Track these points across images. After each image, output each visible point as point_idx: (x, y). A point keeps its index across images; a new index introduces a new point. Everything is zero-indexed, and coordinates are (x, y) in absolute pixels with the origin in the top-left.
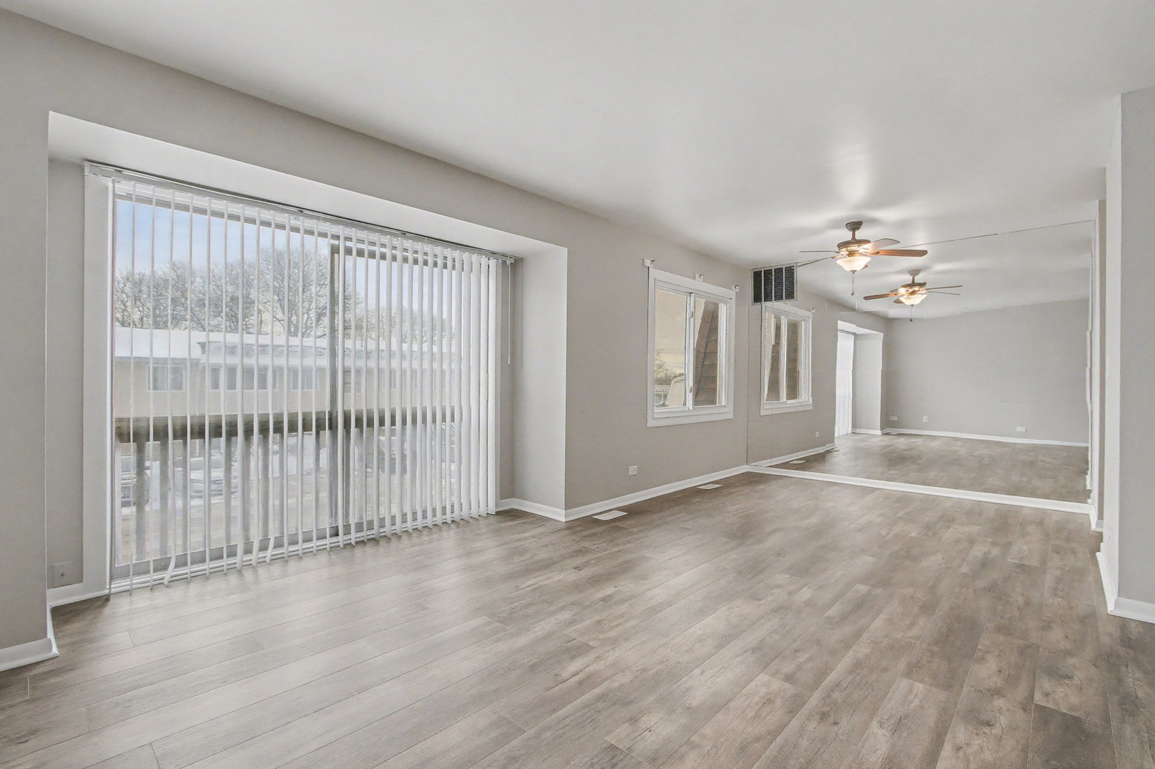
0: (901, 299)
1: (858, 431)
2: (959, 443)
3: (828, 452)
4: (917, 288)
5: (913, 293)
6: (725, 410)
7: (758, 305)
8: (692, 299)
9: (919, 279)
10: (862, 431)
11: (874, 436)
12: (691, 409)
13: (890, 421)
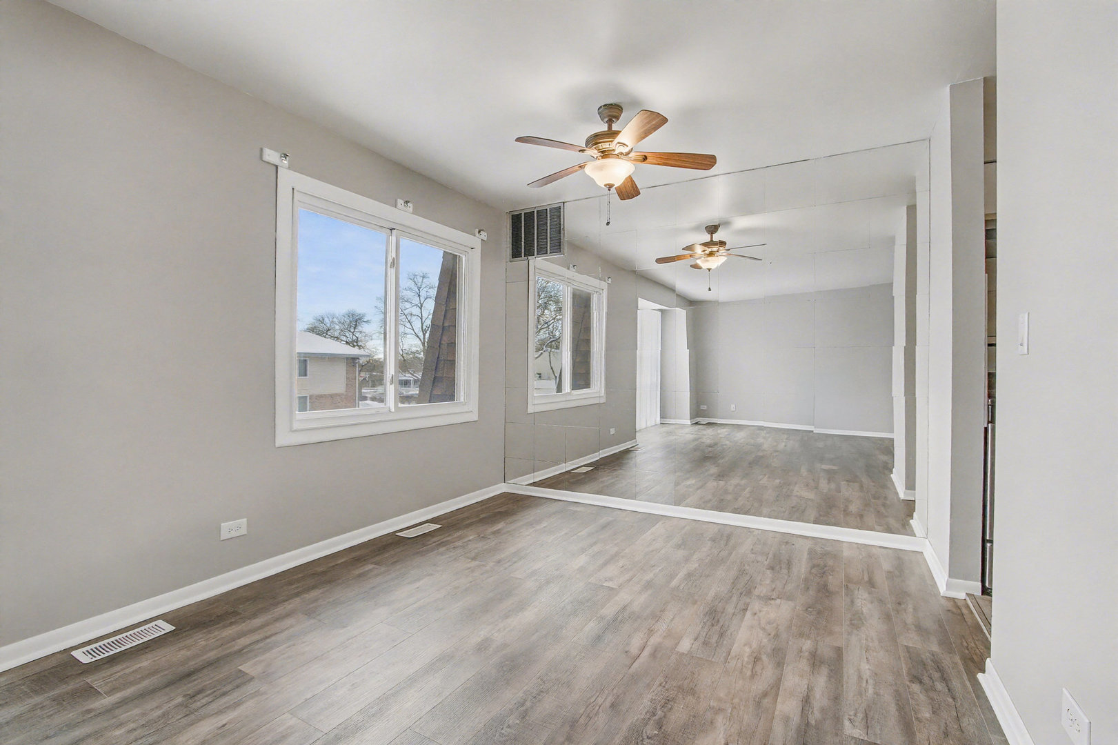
0: (699, 262)
1: (667, 421)
2: (763, 433)
3: (628, 451)
4: (715, 249)
5: (711, 254)
6: (466, 409)
7: (521, 263)
8: (393, 239)
9: (716, 237)
10: (672, 421)
11: (684, 426)
12: (393, 410)
13: (701, 409)
